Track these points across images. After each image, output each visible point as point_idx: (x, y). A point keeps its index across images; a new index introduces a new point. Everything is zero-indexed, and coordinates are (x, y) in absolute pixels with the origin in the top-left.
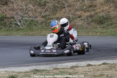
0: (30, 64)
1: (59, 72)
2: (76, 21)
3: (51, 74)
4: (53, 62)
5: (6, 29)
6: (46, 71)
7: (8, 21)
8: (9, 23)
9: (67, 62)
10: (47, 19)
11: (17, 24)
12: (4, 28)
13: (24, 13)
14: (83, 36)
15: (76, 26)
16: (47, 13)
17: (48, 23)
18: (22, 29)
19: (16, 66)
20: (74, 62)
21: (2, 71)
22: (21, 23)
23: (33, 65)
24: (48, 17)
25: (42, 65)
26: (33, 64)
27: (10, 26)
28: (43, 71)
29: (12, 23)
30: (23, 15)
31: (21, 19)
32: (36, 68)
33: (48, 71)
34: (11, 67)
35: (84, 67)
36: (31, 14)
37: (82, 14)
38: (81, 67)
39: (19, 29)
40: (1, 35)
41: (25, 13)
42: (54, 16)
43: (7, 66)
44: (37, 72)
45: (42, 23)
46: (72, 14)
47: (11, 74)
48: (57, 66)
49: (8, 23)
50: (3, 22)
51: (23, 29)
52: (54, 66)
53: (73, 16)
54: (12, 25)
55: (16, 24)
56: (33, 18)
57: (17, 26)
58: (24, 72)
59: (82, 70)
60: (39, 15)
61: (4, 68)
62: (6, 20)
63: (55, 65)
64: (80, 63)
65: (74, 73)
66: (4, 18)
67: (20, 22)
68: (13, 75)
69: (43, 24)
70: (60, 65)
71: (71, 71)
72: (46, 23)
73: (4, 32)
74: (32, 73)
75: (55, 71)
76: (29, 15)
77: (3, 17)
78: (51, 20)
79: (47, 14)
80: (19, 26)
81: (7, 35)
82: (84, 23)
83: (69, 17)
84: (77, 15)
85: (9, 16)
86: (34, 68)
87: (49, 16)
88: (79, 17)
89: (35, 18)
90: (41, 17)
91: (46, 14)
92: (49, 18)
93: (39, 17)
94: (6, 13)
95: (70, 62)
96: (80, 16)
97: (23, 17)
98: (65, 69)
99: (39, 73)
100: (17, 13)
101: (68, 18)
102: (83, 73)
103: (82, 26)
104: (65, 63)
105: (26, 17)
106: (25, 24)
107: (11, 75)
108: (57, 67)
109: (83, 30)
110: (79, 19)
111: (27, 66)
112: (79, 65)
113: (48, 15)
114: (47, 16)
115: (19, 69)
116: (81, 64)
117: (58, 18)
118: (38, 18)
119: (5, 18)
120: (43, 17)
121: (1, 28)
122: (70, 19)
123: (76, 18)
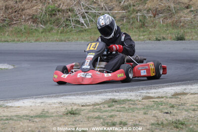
0: (103, 90)
1: (153, 103)
2: (181, 14)
3: (138, 107)
4: (141, 86)
5: (59, 30)
6: (130, 102)
7: (64, 17)
8: (65, 19)
9: (167, 86)
10: (131, 12)
11: (78, 22)
12: (56, 28)
13: (90, 2)
14: (195, 41)
15: (181, 22)
16: (130, 1)
17: (132, 18)
18: (87, 29)
19: (78, 94)
20: (178, 85)
21: (55, 103)
22: (85, 19)
23: (106, 92)
24: (132, 7)
25: (122, 91)
26: (106, 90)
27: (66, 25)
28: (124, 101)
29: (70, 20)
30: (88, 4)
31: (86, 12)
32: (112, 97)
33: (134, 101)
34: (70, 95)
35: (196, 94)
36: (102, 4)
37: (191, 3)
38: (192, 94)
39: (82, 30)
40: (52, 41)
41: (93, 2)
42: (142, 6)
43: (62, 94)
44: (113, 103)
45: (122, 18)
46: (174, 2)
47: (71, 108)
48: (149, 93)
49: (63, 20)
50: (54, 18)
51: (89, 29)
52: (143, 93)
53: (175, 6)
54: (71, 23)
55: (76, 21)
56: (106, 10)
57: (80, 24)
58: (92, 105)
59: (193, 100)
60: (117, 6)
61: (57, 97)
62: (59, 15)
63: (145, 91)
64: (189, 87)
65: (180, 105)
66: (56, 12)
67: (84, 17)
68: (74, 109)
69: (123, 20)
70: (153, 91)
71: (173, 101)
72: (130, 19)
73: (56, 36)
74: (106, 106)
75: (146, 102)
76: (99, 5)
77: (53, 10)
78: (137, 13)
79: (130, 4)
80: (82, 24)
81: (62, 41)
82: (195, 18)
83: (169, 7)
84: (183, 3)
85: (64, 8)
86: (109, 97)
87: (134, 6)
88: (187, 8)
89: (110, 10)
90: (120, 8)
91: (128, 3)
92: (134, 10)
93: (116, 8)
94: (59, 3)
95: (171, 86)
96: (189, 5)
97: (89, 8)
98: (162, 97)
99: (118, 106)
100: (79, 3)
101: (168, 10)
102: (195, 104)
103: (192, 22)
104: (163, 87)
105: (94, 8)
106: (92, 21)
107: (70, 110)
108: (148, 95)
109: (193, 30)
110: (187, 10)
111: (96, 94)
112: (187, 91)
113: (132, 4)
114: (130, 6)
115: (83, 99)
116: (191, 89)
117: (150, 9)
118: (115, 10)
119: (59, 11)
120: (124, 8)
121: (52, 29)
122: (170, 10)
123: (181, 10)
